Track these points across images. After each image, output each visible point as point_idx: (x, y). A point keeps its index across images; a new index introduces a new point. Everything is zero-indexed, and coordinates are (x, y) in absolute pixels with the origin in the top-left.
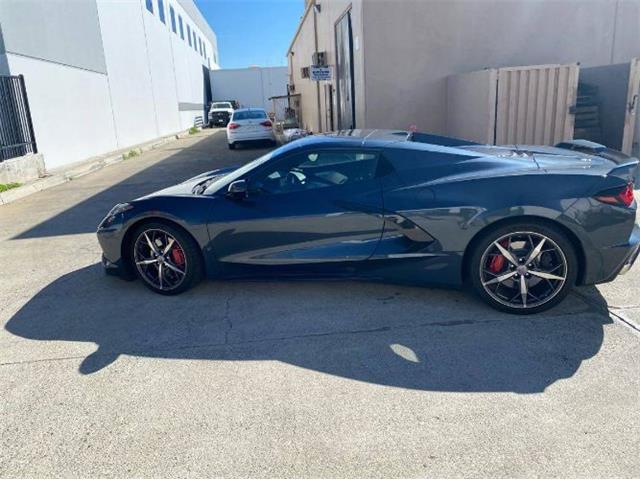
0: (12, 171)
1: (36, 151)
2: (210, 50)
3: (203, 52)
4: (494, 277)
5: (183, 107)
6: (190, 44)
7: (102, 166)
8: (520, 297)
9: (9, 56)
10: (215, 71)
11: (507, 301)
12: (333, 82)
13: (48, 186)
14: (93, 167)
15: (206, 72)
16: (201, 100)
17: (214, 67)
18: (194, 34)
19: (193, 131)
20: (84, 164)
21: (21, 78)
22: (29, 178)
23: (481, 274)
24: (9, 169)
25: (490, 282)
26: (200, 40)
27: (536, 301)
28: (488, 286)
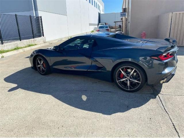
0: (36, 41)
1: (43, 36)
2: (101, 8)
3: (99, 8)
4: (120, 80)
5: (90, 25)
6: (95, 6)
7: (61, 41)
8: (127, 87)
9: (39, 11)
10: (102, 14)
11: (124, 87)
12: (127, 17)
13: (45, 45)
14: (59, 41)
15: (99, 14)
16: (97, 22)
17: (102, 13)
18: (96, 3)
19: (93, 31)
20: (57, 40)
21: (41, 17)
22: (41, 43)
23: (116, 78)
24: (35, 41)
25: (119, 81)
26: (98, 5)
27: (133, 89)
28: (119, 82)
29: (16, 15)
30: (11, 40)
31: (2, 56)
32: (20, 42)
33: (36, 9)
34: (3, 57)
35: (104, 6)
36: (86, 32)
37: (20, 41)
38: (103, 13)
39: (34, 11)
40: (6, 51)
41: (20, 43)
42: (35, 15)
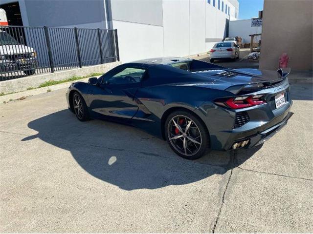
1: (119, 61)
2: (233, 10)
3: (227, 11)
4: (173, 136)
5: (208, 40)
6: (219, 9)
9: (113, 21)
10: (232, 21)
11: (179, 149)
15: (228, 22)
17: (232, 19)
18: (223, 3)
21: (116, 31)
23: (169, 134)
24: (105, 67)
25: (172, 138)
26: (226, 6)
27: (191, 153)
28: (172, 140)
29: (76, 29)
30: (64, 67)
31: (48, 89)
32: (79, 69)
33: (110, 19)
34: (49, 91)
35: (238, 8)
36: (198, 53)
37: (80, 67)
38: (235, 19)
39: (106, 21)
40: (56, 82)
41: (78, 71)
42: (107, 28)
